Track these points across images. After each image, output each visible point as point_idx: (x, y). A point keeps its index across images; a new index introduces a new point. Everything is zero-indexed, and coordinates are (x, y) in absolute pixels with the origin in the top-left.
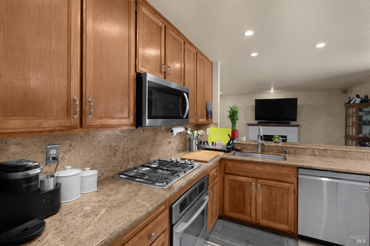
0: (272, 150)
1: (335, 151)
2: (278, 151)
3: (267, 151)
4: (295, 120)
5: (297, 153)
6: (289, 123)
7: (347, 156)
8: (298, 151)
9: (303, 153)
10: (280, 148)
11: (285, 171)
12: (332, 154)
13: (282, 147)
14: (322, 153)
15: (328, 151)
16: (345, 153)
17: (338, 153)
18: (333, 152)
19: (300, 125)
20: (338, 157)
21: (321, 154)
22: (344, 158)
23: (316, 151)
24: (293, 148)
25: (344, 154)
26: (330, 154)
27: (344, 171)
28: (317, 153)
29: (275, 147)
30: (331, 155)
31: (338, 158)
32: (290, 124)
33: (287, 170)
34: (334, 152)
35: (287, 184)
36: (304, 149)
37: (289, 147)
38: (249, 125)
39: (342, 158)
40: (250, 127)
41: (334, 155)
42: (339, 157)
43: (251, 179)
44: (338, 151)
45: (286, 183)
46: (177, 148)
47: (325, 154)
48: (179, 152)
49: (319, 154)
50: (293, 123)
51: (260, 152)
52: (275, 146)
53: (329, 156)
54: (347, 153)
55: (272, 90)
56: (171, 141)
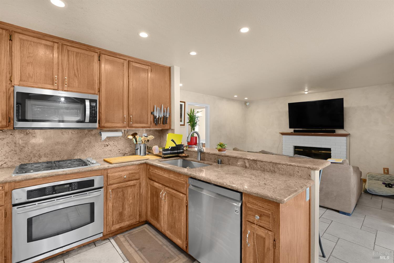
0: (211, 159)
1: (264, 163)
2: (215, 160)
3: (207, 160)
4: (342, 127)
5: (230, 163)
6: (334, 132)
7: (276, 170)
8: (231, 160)
9: (235, 163)
10: (216, 156)
12: (261, 166)
13: (218, 156)
14: (252, 164)
15: (258, 162)
16: (274, 165)
17: (267, 165)
18: (262, 163)
19: (350, 134)
20: (267, 170)
21: (252, 166)
22: (273, 172)
23: (246, 161)
24: (227, 157)
25: (273, 167)
26: (259, 167)
28: (247, 165)
29: (213, 155)
30: (261, 167)
31: (267, 172)
32: (335, 132)
34: (264, 164)
35: (181, 195)
36: (237, 159)
37: (224, 156)
38: (283, 134)
39: (272, 172)
41: (263, 168)
42: (268, 170)
43: (161, 186)
44: (268, 163)
46: (119, 152)
47: (255, 166)
48: (124, 155)
49: (250, 165)
50: (339, 131)
51: (199, 160)
52: (213, 154)
53: (259, 168)
54: (276, 166)
55: (306, 90)
56: (108, 144)
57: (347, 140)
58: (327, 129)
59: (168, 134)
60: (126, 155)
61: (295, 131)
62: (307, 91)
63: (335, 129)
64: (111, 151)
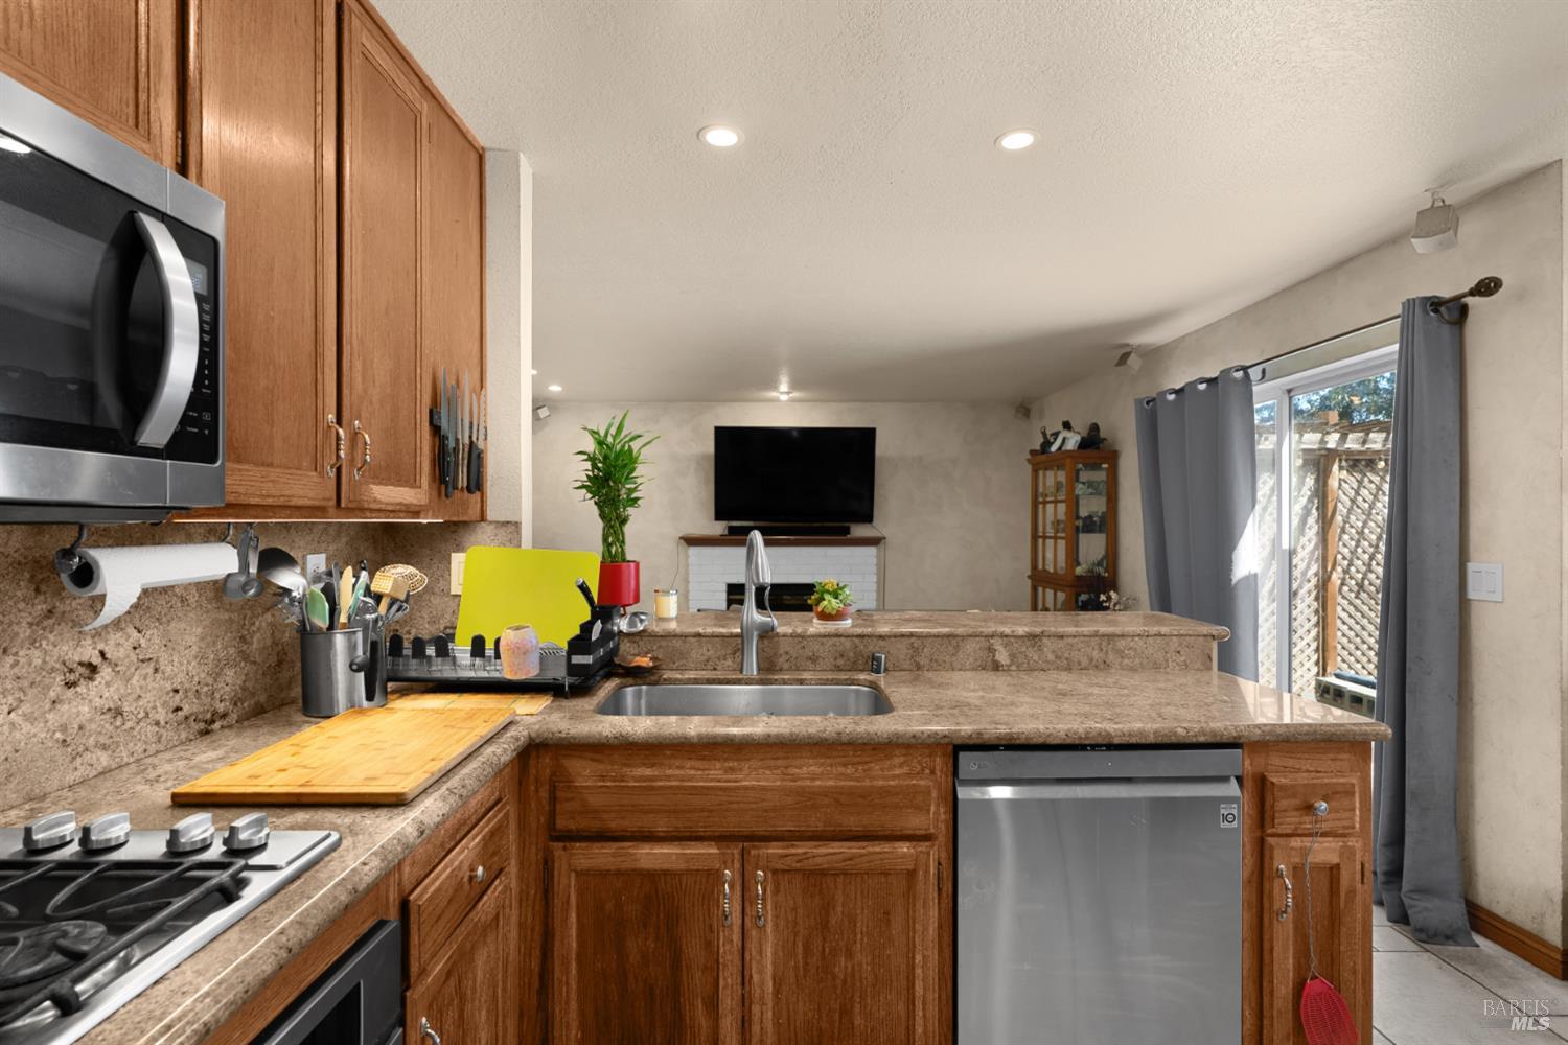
0: (814, 659)
1: (1070, 640)
2: (840, 662)
3: (786, 666)
4: (868, 518)
5: (923, 661)
6: (847, 531)
7: (1111, 657)
8: (926, 650)
9: (947, 658)
10: (848, 643)
11: (891, 774)
12: (1060, 654)
13: (856, 640)
14: (1021, 653)
15: (1045, 640)
16: (1104, 643)
17: (1080, 645)
18: (1061, 643)
19: (885, 538)
20: (1079, 663)
21: (1021, 659)
22: (1102, 666)
23: (998, 644)
24: (906, 641)
25: (1101, 650)
26: (1051, 657)
27: (1151, 739)
28: (1002, 657)
29: (824, 640)
30: (1056, 657)
31: (1081, 669)
32: (849, 533)
33: (901, 765)
34: (1068, 644)
35: (904, 848)
36: (954, 642)
37: (889, 637)
38: (691, 541)
39: (1096, 666)
40: (694, 551)
41: (1067, 659)
42: (1083, 665)
43: (714, 850)
44: (1082, 639)
45: (898, 844)
46: (178, 709)
47: (1036, 658)
48: (206, 732)
49: (1012, 656)
50: (859, 530)
51: (755, 673)
52: (825, 636)
53: (1047, 662)
54: (1111, 646)
55: (784, 387)
56: (96, 660)
57: (878, 557)
58: (826, 524)
59: (460, 548)
60: (217, 726)
61: (732, 530)
62: (788, 393)
63: (846, 524)
64: (118, 712)
